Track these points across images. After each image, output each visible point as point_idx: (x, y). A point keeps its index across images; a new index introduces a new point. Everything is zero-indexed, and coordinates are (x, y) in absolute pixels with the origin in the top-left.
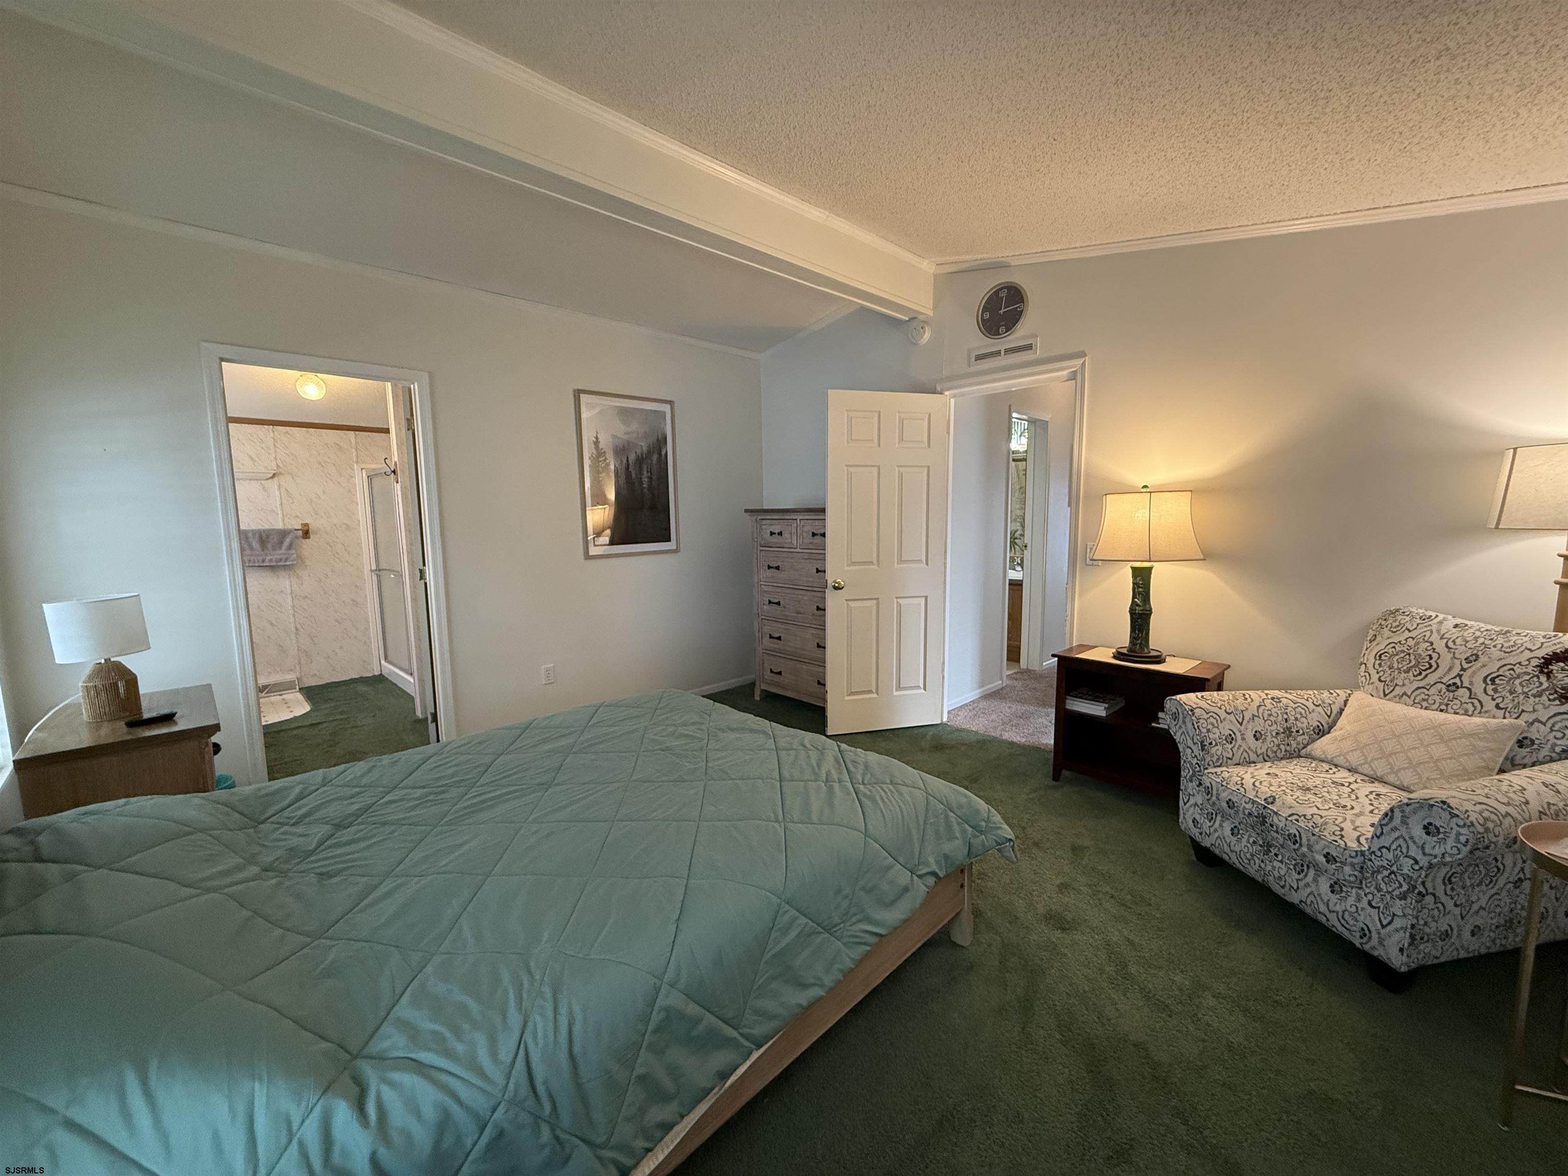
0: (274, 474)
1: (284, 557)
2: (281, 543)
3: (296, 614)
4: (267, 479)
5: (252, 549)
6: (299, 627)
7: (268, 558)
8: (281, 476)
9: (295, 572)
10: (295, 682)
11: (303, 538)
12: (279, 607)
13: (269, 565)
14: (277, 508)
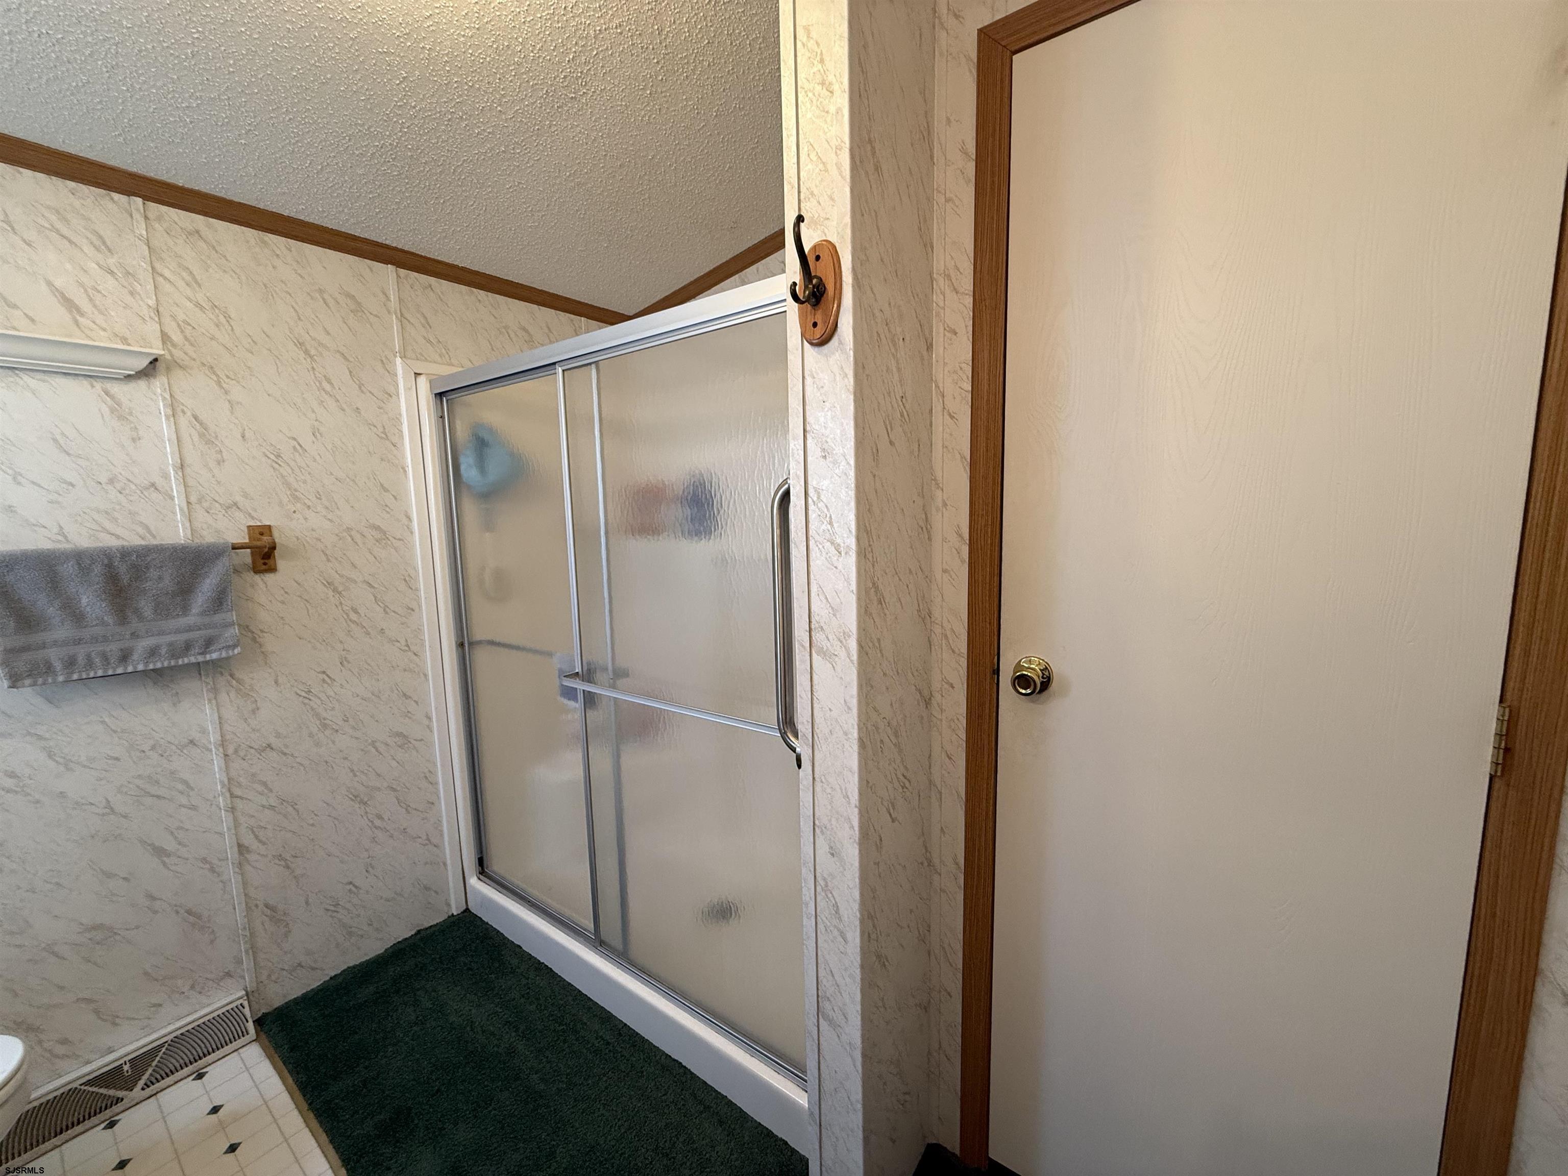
0: (154, 362)
1: (198, 635)
2: (185, 590)
3: (239, 804)
4: (130, 377)
5: (78, 618)
6: (248, 840)
7: (142, 645)
8: (178, 374)
9: (232, 676)
10: (246, 1004)
11: (256, 571)
12: (182, 793)
13: (151, 667)
14: (166, 476)
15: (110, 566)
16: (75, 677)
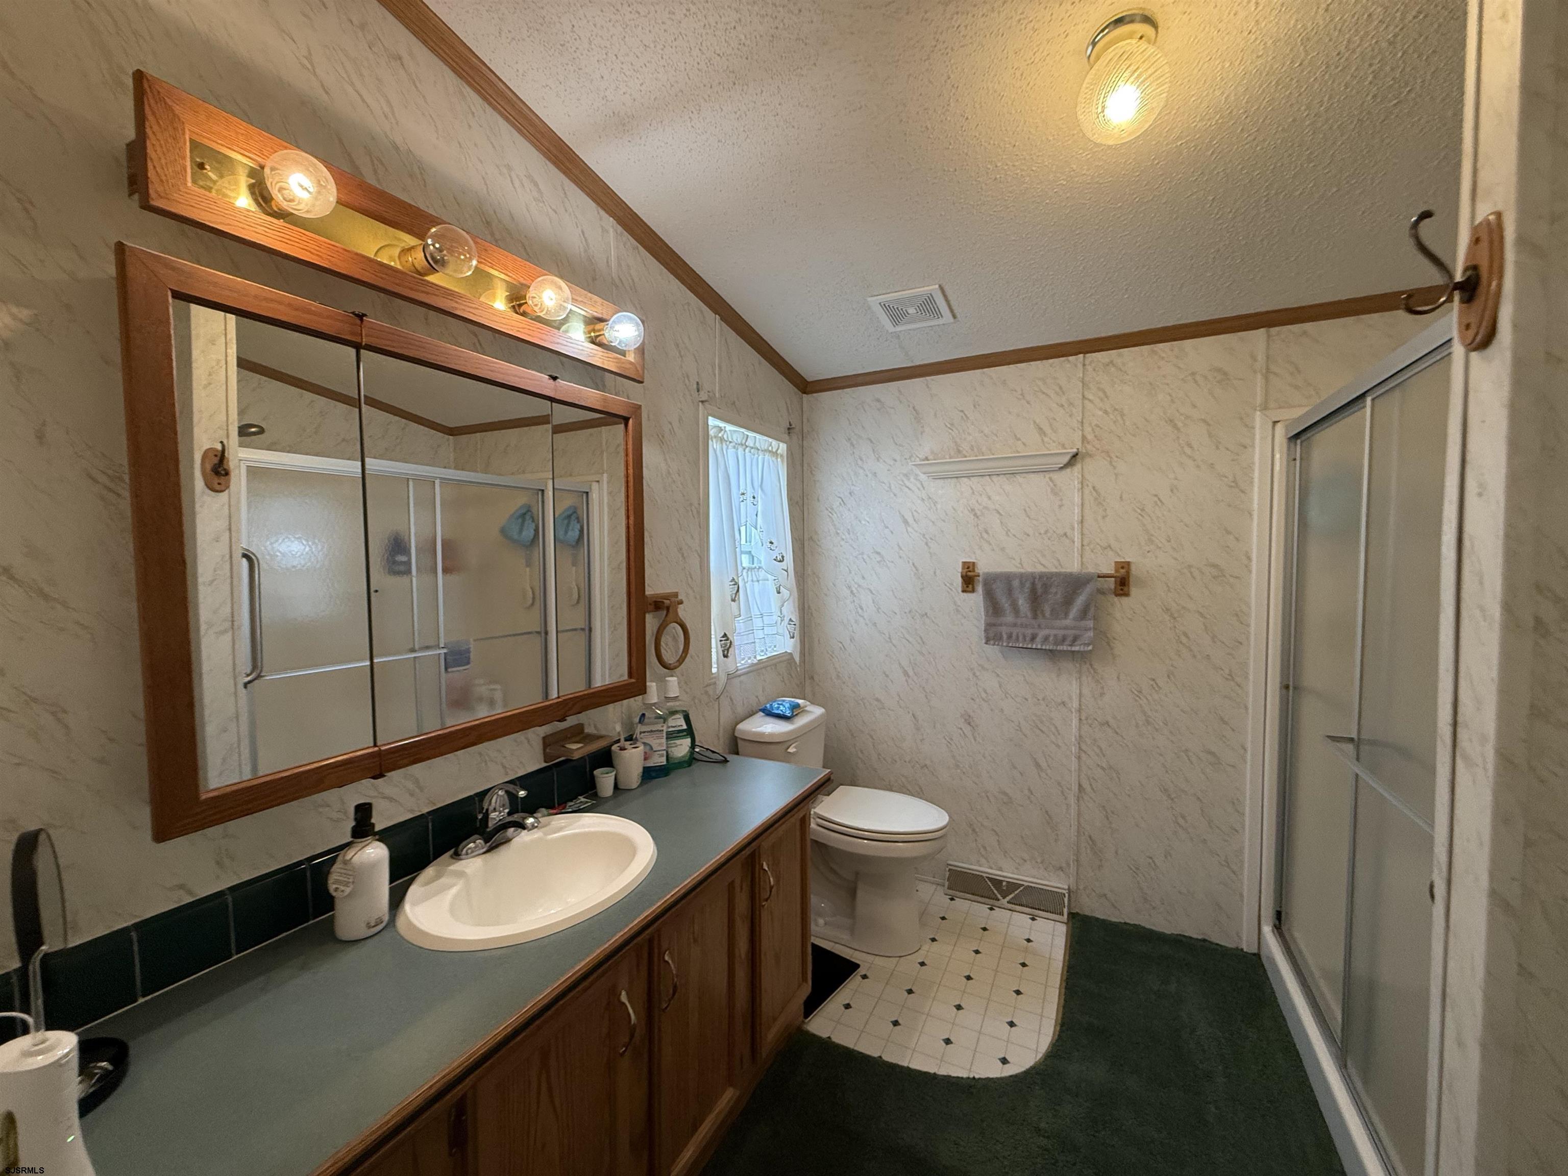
0: (1075, 456)
1: (1071, 632)
2: (1068, 602)
3: (1083, 755)
4: (1061, 468)
5: (1016, 610)
6: (1085, 783)
7: (1042, 634)
8: (1088, 460)
9: (1091, 665)
10: (1067, 895)
11: (1117, 595)
12: (1054, 734)
13: (1044, 647)
14: (1073, 529)
15: (1033, 584)
16: (1010, 645)
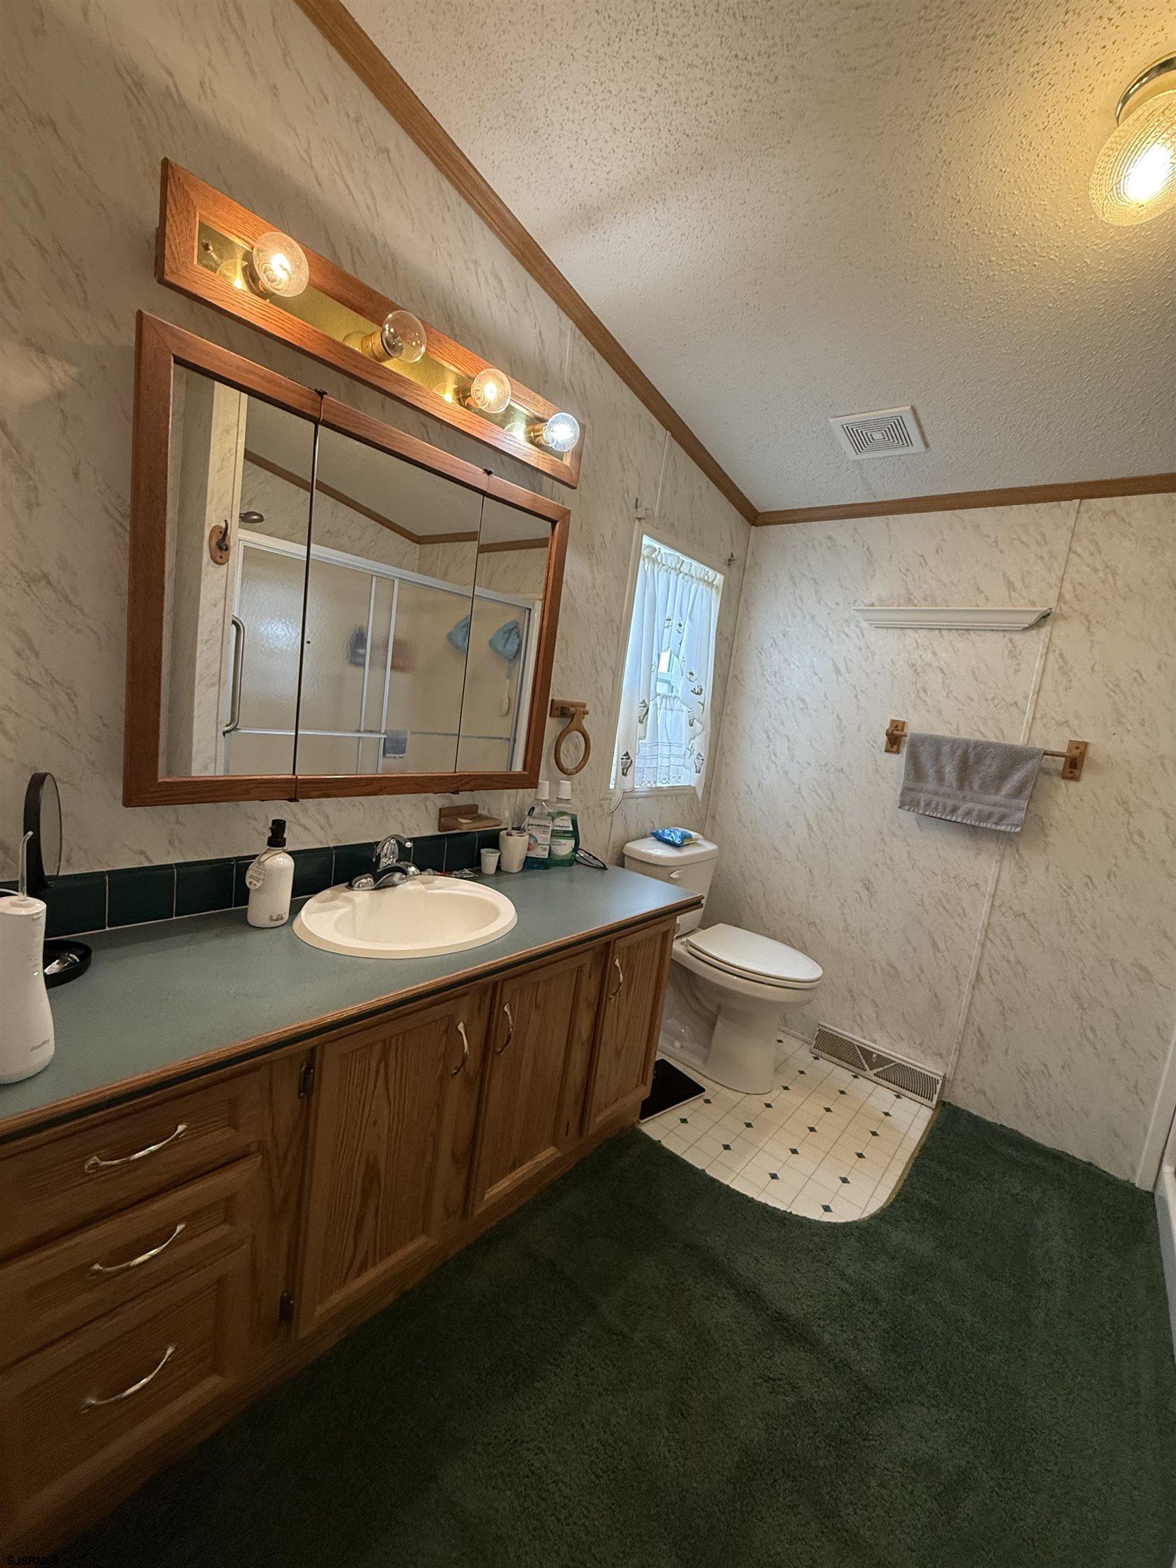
0: (1045, 616)
1: (998, 810)
2: (1002, 777)
3: (989, 945)
4: (1025, 629)
5: (940, 779)
6: (985, 973)
7: (965, 806)
8: (1061, 622)
9: (1017, 850)
10: (940, 1082)
11: (1064, 777)
12: (959, 915)
13: (965, 821)
14: (1026, 698)
15: (966, 752)
16: (927, 813)
